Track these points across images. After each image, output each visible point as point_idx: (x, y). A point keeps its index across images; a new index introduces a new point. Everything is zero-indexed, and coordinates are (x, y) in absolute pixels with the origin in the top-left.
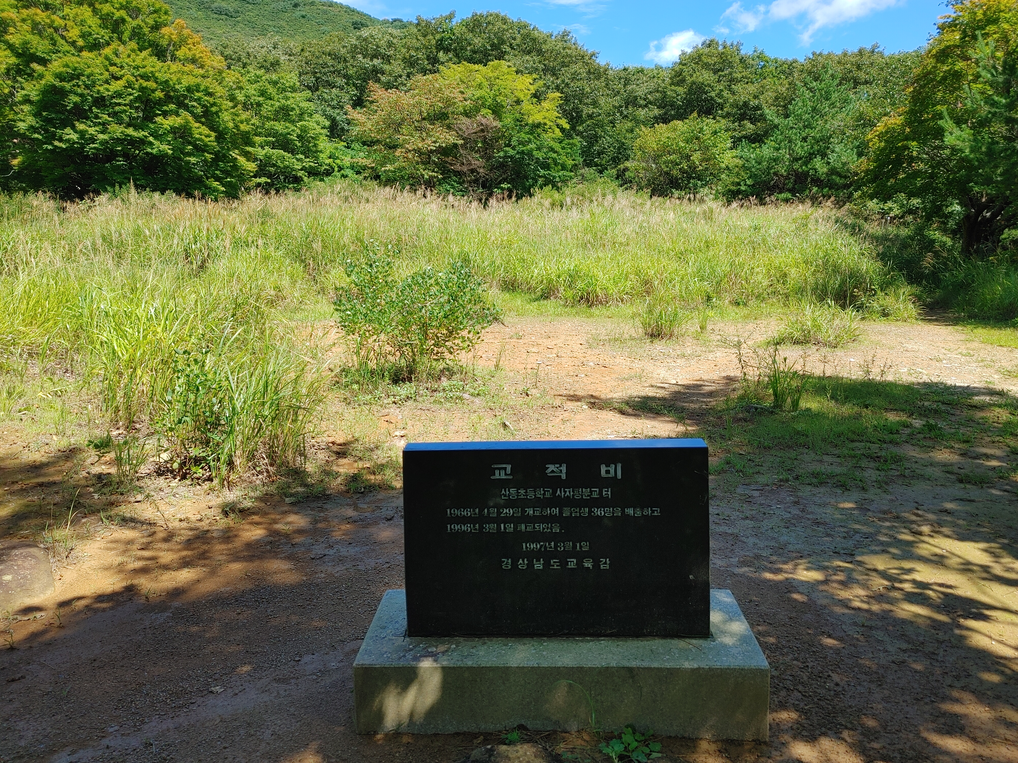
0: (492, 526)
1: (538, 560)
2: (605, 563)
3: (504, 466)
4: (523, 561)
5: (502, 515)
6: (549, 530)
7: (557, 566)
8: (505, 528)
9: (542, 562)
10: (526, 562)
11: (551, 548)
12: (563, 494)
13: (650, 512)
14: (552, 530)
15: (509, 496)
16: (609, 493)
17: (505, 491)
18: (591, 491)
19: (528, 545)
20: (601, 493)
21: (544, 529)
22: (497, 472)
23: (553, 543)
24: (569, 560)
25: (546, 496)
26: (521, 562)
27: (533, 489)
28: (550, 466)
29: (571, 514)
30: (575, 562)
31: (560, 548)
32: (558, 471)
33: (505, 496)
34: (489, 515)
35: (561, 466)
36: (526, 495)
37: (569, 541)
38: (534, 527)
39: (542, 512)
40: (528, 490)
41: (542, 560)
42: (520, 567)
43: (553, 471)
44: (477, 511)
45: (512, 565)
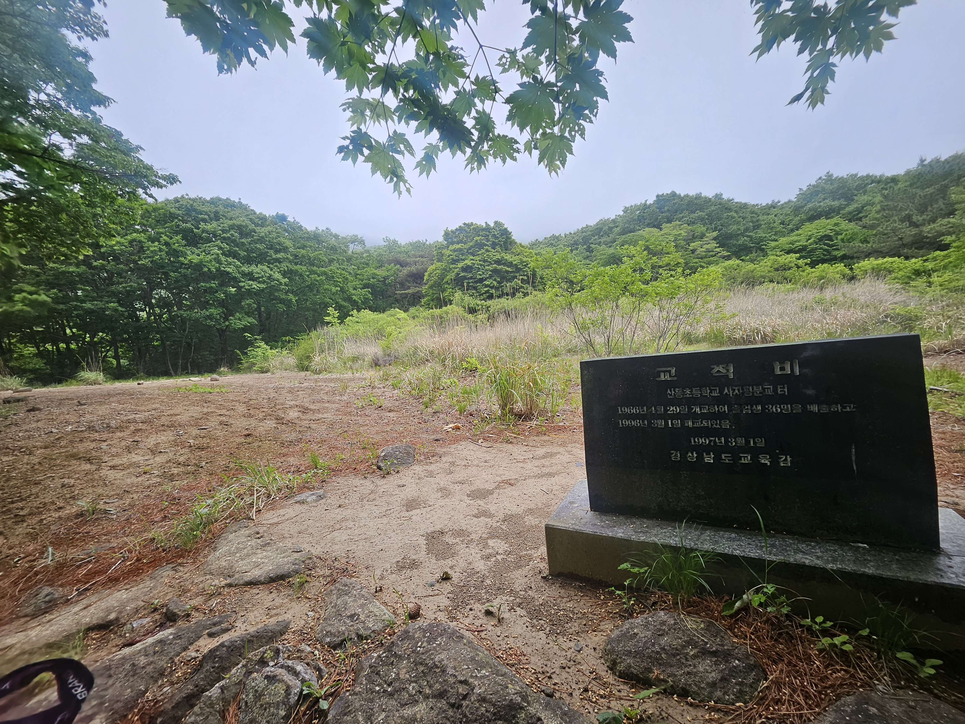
0: (659, 422)
1: (708, 454)
2: (786, 460)
3: (669, 369)
5: (669, 412)
6: (718, 426)
7: (729, 460)
8: (672, 424)
9: (712, 456)
10: (695, 455)
11: (721, 443)
12: (731, 391)
13: (840, 408)
14: (720, 425)
15: (675, 395)
16: (786, 390)
17: (671, 391)
18: (764, 389)
19: (696, 439)
20: (775, 391)
21: (712, 425)
22: (662, 375)
23: (723, 439)
24: (741, 455)
25: (713, 395)
26: (690, 454)
27: (698, 388)
28: (715, 366)
29: (742, 411)
30: (749, 458)
31: (732, 444)
32: (724, 371)
33: (671, 395)
34: (656, 412)
35: (727, 366)
36: (693, 395)
37: (741, 437)
38: (702, 423)
39: (709, 409)
40: (694, 389)
41: (712, 453)
42: (689, 459)
43: (719, 371)
44: (645, 408)
45: (680, 457)
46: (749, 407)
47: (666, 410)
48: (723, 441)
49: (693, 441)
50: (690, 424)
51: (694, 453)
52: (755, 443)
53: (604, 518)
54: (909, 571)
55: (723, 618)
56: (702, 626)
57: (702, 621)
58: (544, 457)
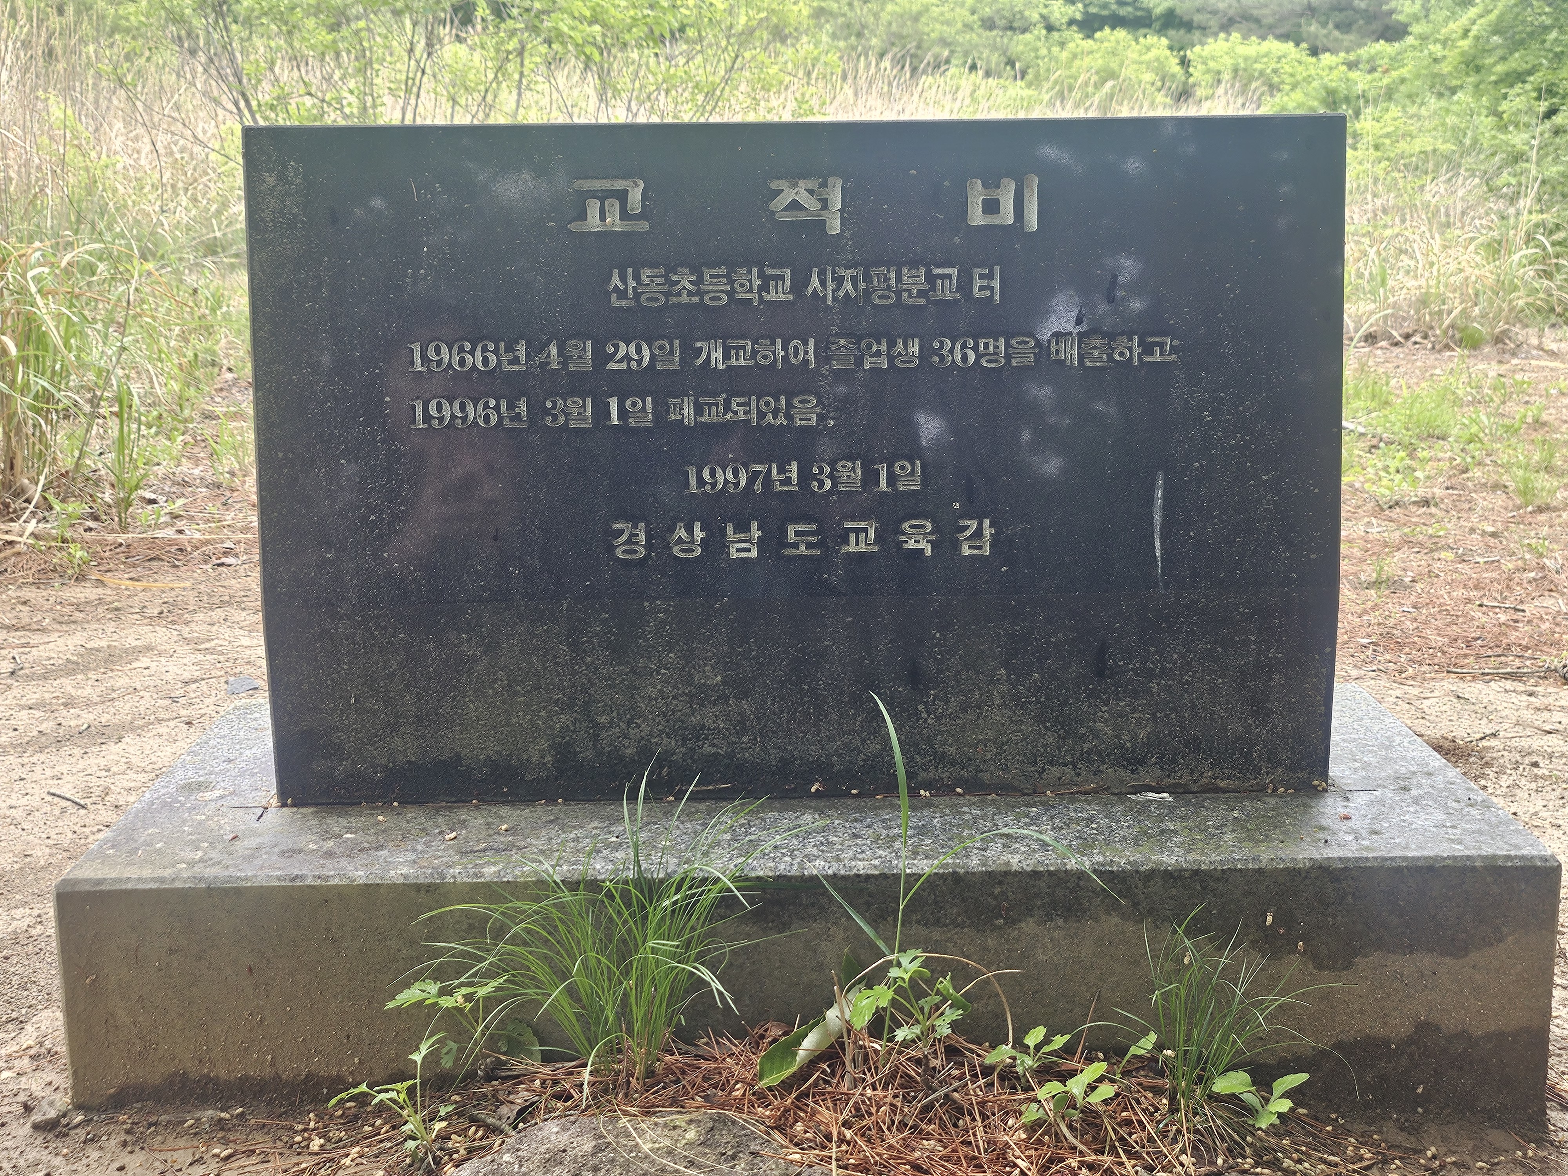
0: (574, 405)
1: (743, 527)
2: (978, 534)
3: (619, 185)
4: (690, 530)
5: (613, 366)
6: (782, 420)
7: (809, 546)
8: (623, 413)
9: (756, 534)
10: (699, 535)
11: (787, 482)
12: (831, 286)
13: (1136, 351)
14: (789, 417)
15: (637, 295)
16: (996, 284)
17: (623, 279)
18: (931, 279)
19: (706, 474)
20: (965, 286)
21: (761, 415)
22: (593, 208)
23: (794, 466)
24: (849, 525)
25: (771, 296)
26: (683, 534)
27: (723, 270)
28: (783, 184)
29: (859, 361)
30: (872, 533)
31: (821, 484)
32: (811, 204)
33: (622, 295)
34: (564, 364)
35: (824, 185)
36: (700, 293)
37: (851, 458)
38: (727, 408)
39: (754, 353)
40: (707, 273)
41: (754, 525)
42: (676, 550)
43: (795, 205)
44: (521, 350)
45: (649, 546)
46: (884, 347)
47: (602, 358)
48: (794, 476)
49: (693, 481)
50: (688, 412)
51: (697, 526)
52: (892, 479)
53: (336, 824)
54: (1257, 842)
55: (761, 1097)
56: (691, 1135)
57: (691, 1122)
58: (71, 668)
